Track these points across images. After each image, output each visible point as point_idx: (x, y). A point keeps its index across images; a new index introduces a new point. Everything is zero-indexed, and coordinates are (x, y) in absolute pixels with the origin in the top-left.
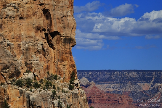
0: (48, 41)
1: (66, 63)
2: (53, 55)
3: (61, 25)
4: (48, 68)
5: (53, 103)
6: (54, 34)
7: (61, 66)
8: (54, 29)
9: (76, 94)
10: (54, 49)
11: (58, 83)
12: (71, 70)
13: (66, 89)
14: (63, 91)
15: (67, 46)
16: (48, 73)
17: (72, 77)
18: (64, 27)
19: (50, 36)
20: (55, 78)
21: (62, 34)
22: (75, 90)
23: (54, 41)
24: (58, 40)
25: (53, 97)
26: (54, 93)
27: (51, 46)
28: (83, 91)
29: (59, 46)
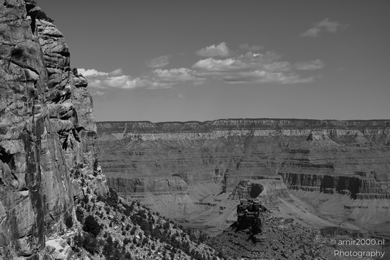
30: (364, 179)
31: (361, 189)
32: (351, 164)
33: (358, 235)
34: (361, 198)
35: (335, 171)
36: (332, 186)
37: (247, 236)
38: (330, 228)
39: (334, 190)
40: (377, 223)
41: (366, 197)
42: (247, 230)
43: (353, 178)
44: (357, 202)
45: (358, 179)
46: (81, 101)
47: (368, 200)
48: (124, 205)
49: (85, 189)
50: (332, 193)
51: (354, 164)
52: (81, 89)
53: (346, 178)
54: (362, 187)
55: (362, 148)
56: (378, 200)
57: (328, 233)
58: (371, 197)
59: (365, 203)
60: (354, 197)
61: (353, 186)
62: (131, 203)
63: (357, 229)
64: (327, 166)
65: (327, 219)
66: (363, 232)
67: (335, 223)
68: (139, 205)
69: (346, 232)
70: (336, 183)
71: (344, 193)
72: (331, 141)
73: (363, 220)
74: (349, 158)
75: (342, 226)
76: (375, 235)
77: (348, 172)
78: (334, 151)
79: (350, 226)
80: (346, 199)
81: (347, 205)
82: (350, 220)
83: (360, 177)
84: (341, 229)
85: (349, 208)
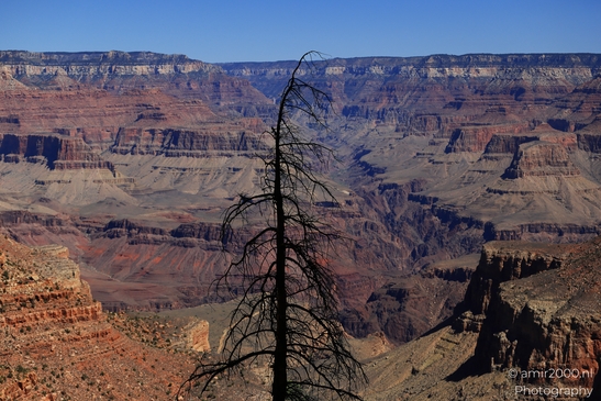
30: (65, 138)
31: (61, 154)
32: (46, 117)
33: (54, 223)
34: (62, 167)
35: (21, 128)
36: (16, 151)
38: (11, 212)
39: (20, 157)
40: (84, 203)
41: (69, 167)
43: (50, 137)
44: (55, 174)
45: (56, 139)
47: (71, 171)
50: (17, 161)
51: (51, 117)
53: (40, 138)
54: (63, 151)
55: (63, 92)
56: (87, 170)
57: (7, 221)
58: (77, 166)
59: (67, 174)
60: (51, 166)
61: (50, 150)
63: (53, 213)
64: (8, 121)
65: (6, 201)
66: (62, 217)
67: (19, 205)
69: (36, 218)
70: (23, 146)
71: (35, 161)
72: (16, 82)
73: (63, 200)
74: (44, 108)
75: (29, 210)
76: (80, 222)
77: (42, 129)
78: (21, 97)
79: (42, 210)
80: (40, 170)
81: (40, 179)
82: (43, 200)
83: (59, 136)
84: (28, 214)
85: (43, 183)
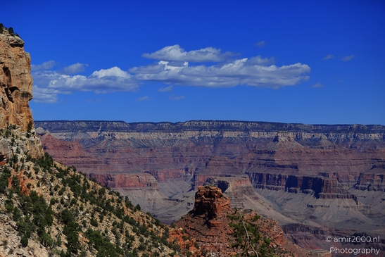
0: (8, 95)
1: (24, 114)
2: (12, 107)
3: (19, 81)
4: (7, 119)
5: (12, 150)
6: (13, 89)
7: (19, 117)
8: (14, 85)
9: (33, 142)
10: (13, 102)
11: (16, 132)
12: (28, 121)
13: (24, 137)
14: (21, 139)
15: (25, 100)
16: (8, 123)
17: (29, 127)
18: (22, 83)
19: (9, 91)
20: (14, 128)
21: (20, 89)
22: (32, 138)
23: (13, 95)
24: (17, 95)
25: (12, 145)
26: (13, 140)
27: (11, 99)
28: (39, 139)
29: (18, 100)
30: (326, 179)
31: (324, 189)
32: (314, 165)
33: (319, 232)
34: (324, 197)
35: (299, 172)
36: (296, 186)
37: (202, 221)
38: (292, 224)
39: (298, 189)
40: (338, 221)
41: (329, 197)
42: (203, 216)
43: (317, 178)
44: (320, 201)
45: (321, 179)
46: (16, 60)
47: (330, 200)
48: (57, 169)
49: (15, 148)
50: (296, 192)
51: (317, 165)
52: (17, 49)
53: (311, 178)
54: (325, 187)
55: (325, 150)
56: (340, 200)
57: (290, 230)
58: (333, 197)
59: (327, 202)
60: (317, 196)
61: (316, 186)
62: (66, 168)
63: (318, 226)
64: (291, 167)
65: (290, 217)
66: (324, 229)
67: (297, 220)
68: (75, 170)
69: (308, 229)
70: (300, 183)
71: (307, 193)
72: (296, 143)
73: (324, 218)
74: (313, 160)
75: (304, 223)
76: (335, 233)
77: (312, 172)
78: (299, 152)
79: (311, 223)
80: (310, 198)
81: (310, 204)
82: (312, 218)
83: (322, 178)
84: (303, 226)
85: (312, 207)
